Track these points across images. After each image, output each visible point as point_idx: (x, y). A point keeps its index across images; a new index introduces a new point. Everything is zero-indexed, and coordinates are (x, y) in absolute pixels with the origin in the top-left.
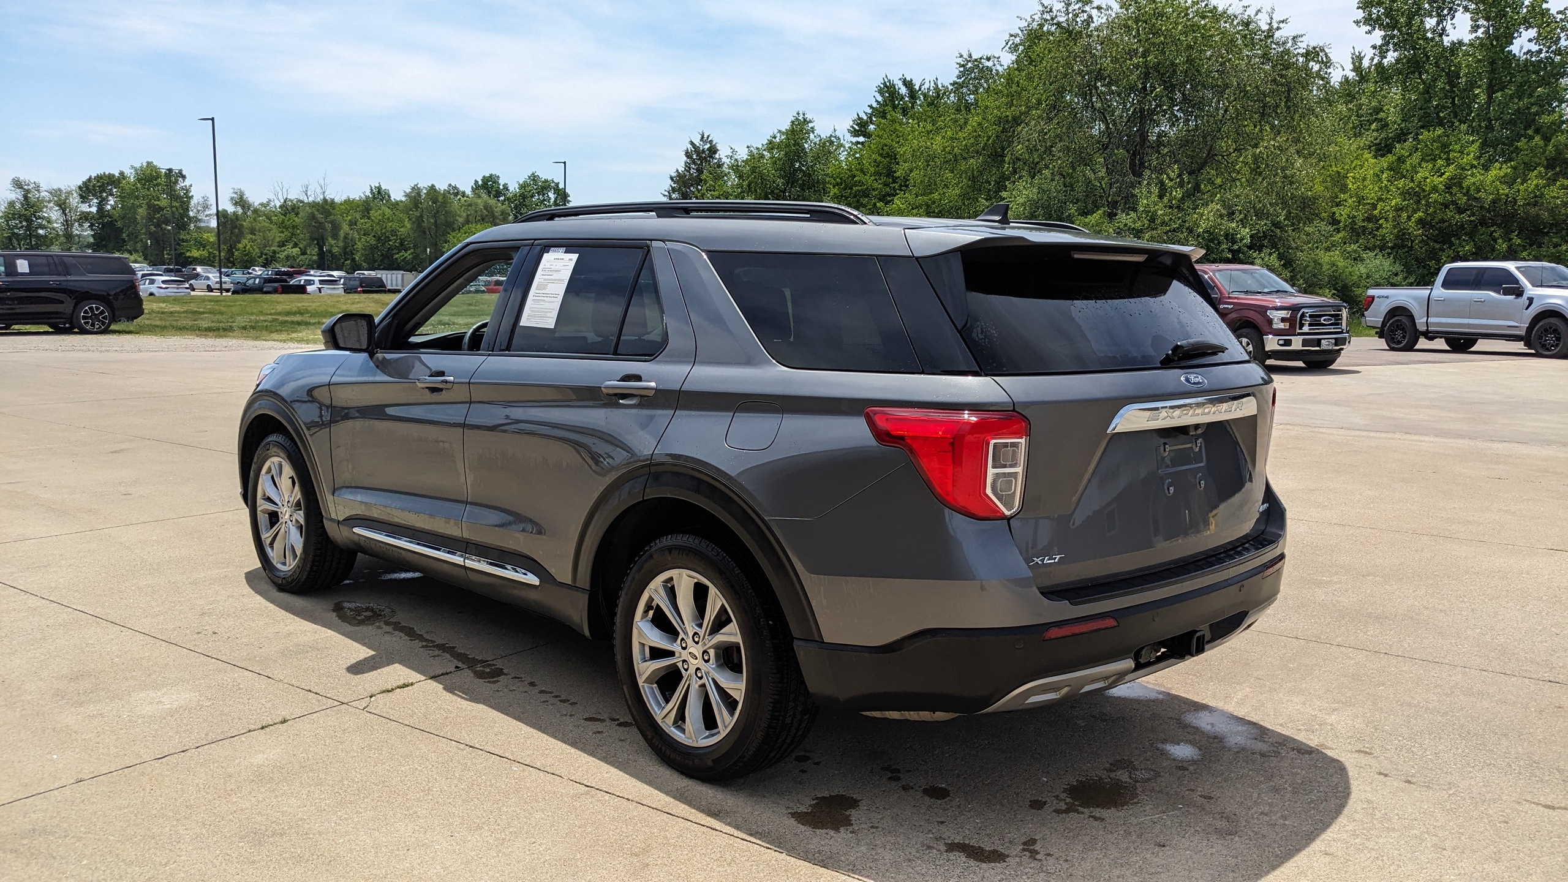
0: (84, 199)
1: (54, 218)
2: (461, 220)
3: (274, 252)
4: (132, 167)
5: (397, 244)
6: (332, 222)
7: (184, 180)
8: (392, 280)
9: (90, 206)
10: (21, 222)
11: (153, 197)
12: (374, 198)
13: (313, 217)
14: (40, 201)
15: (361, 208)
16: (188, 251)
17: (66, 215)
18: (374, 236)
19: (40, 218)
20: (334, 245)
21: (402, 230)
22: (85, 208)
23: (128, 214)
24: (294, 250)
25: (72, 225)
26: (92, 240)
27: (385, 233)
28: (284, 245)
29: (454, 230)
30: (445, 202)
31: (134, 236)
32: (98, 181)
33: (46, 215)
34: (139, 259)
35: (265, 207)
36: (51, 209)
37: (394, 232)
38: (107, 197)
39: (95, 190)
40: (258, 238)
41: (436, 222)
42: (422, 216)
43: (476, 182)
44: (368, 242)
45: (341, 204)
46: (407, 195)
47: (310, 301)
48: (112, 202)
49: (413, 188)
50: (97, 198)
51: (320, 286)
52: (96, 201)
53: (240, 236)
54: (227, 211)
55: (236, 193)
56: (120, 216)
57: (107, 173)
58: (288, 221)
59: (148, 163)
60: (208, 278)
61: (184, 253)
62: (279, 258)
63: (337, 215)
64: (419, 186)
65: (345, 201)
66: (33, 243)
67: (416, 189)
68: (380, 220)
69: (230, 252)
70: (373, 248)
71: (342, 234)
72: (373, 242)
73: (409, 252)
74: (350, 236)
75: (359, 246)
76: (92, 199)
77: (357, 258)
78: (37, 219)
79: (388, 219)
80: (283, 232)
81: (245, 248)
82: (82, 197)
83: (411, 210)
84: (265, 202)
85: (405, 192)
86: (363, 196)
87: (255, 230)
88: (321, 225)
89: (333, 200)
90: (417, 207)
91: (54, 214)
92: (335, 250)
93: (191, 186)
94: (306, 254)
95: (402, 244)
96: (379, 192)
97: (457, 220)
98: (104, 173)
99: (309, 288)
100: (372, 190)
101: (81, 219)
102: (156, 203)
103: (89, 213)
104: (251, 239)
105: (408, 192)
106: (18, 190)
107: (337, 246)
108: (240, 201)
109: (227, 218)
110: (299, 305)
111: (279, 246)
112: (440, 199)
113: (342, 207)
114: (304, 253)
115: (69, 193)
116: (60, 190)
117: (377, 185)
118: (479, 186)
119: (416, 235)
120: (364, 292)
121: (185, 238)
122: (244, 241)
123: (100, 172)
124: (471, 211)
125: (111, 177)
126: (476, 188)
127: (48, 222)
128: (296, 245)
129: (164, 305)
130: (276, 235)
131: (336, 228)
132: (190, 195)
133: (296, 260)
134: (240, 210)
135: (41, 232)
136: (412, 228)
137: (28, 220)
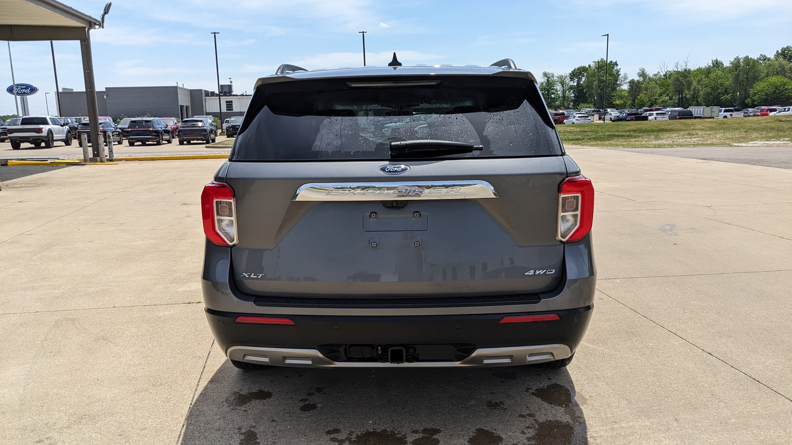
0: (572, 79)
1: (558, 89)
2: (763, 75)
3: (656, 99)
4: (594, 62)
5: (723, 91)
6: (688, 81)
7: (617, 66)
8: (700, 112)
9: (574, 82)
10: (545, 92)
11: (601, 76)
12: (714, 66)
13: (677, 79)
14: (554, 82)
15: (705, 72)
16: (614, 101)
17: (563, 87)
18: (710, 88)
19: (553, 89)
20: (688, 94)
21: (727, 83)
22: (572, 83)
23: (589, 85)
24: (666, 97)
25: (566, 92)
26: (573, 98)
27: (716, 85)
28: (661, 95)
29: (758, 80)
30: (754, 66)
31: (591, 95)
32: (578, 70)
33: (555, 88)
34: (591, 106)
35: (656, 76)
36: (558, 84)
37: (722, 85)
38: (581, 77)
39: (576, 74)
40: (649, 93)
41: (747, 76)
42: (739, 74)
43: (778, 51)
44: (706, 91)
45: (695, 71)
46: (731, 63)
47: (645, 124)
48: (583, 80)
49: (735, 59)
50: (577, 79)
51: (656, 116)
52: (576, 80)
53: (640, 91)
54: (634, 80)
55: (641, 70)
56: (586, 86)
57: (582, 66)
58: (665, 82)
59: (602, 59)
60: (611, 114)
61: (612, 102)
62: (658, 102)
63: (691, 77)
64: (739, 57)
65: (697, 69)
66: (549, 101)
67: (737, 60)
68: (714, 78)
69: (634, 101)
70: (709, 94)
71: (692, 88)
72: (709, 91)
73: (729, 95)
74: (697, 88)
75: (701, 93)
76: (575, 79)
77: (699, 100)
78: (551, 90)
79: (720, 77)
80: (662, 88)
81: (641, 98)
82: (571, 78)
83: (733, 71)
84: (656, 73)
85: (730, 61)
86: (707, 66)
87: (648, 89)
88: (682, 84)
89: (689, 69)
90: (736, 69)
91: (559, 87)
92: (688, 96)
93: (620, 69)
94: (672, 99)
95: (726, 91)
96: (716, 63)
97: (761, 75)
98: (581, 66)
99: (650, 118)
100: (713, 62)
101: (569, 89)
102: (602, 78)
103: (573, 86)
104: (645, 93)
105: (732, 61)
106: (545, 77)
107: (689, 94)
108: (643, 74)
109: (634, 83)
110: (639, 126)
111: (659, 96)
112: (751, 64)
113: (694, 73)
114: (671, 99)
115: (566, 77)
116: (562, 76)
117: (716, 59)
118: (779, 54)
119: (734, 85)
120: (680, 118)
121: (614, 95)
122: (641, 95)
123: (579, 66)
124: (771, 69)
125: (584, 67)
126: (778, 55)
127: (556, 91)
128: (667, 95)
129: (572, 128)
130: (659, 91)
131: (689, 84)
132: (619, 73)
133: (666, 103)
134: (641, 79)
135: (553, 96)
136: (732, 82)
137: (548, 91)
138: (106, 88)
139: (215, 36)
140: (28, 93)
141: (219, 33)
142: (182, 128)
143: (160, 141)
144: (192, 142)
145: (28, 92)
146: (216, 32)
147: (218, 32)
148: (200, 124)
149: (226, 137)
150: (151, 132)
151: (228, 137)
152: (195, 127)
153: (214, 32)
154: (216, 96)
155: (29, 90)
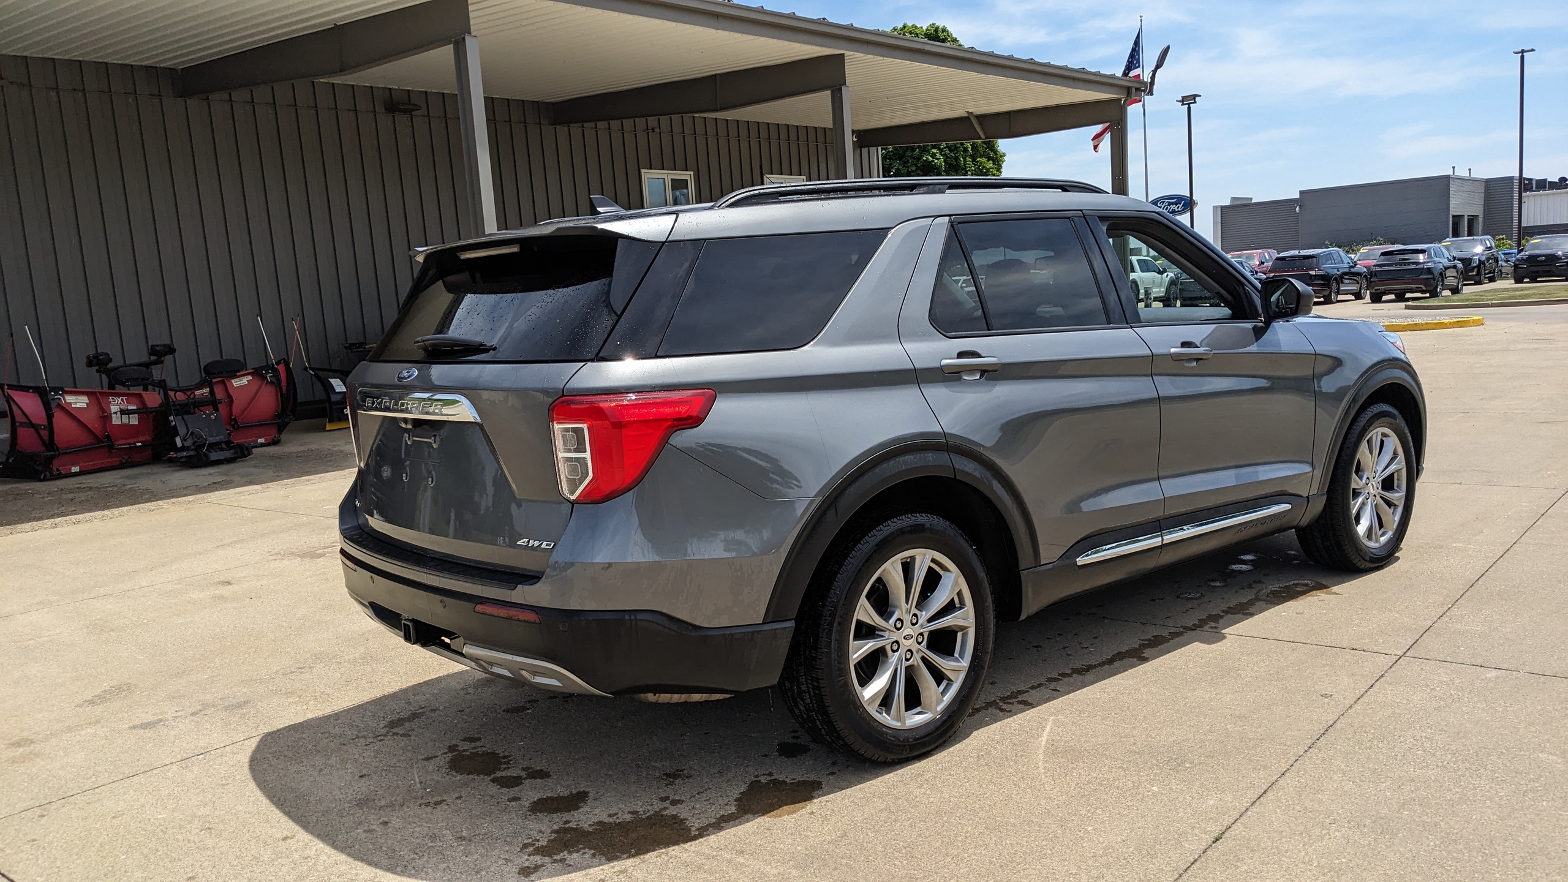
138: (1301, 192)
139: (1522, 58)
140: (1179, 211)
141: (1533, 50)
142: (1378, 269)
143: (1330, 295)
144: (1408, 295)
145: (1179, 209)
146: (1525, 49)
147: (1530, 48)
148: (1421, 258)
149: (1513, 281)
150: (1313, 278)
151: (1517, 282)
152: (1409, 264)
153: (1520, 50)
154: (1549, 189)
155: (1180, 206)
